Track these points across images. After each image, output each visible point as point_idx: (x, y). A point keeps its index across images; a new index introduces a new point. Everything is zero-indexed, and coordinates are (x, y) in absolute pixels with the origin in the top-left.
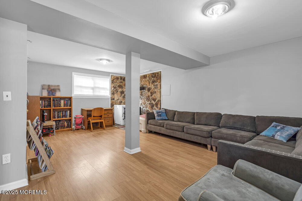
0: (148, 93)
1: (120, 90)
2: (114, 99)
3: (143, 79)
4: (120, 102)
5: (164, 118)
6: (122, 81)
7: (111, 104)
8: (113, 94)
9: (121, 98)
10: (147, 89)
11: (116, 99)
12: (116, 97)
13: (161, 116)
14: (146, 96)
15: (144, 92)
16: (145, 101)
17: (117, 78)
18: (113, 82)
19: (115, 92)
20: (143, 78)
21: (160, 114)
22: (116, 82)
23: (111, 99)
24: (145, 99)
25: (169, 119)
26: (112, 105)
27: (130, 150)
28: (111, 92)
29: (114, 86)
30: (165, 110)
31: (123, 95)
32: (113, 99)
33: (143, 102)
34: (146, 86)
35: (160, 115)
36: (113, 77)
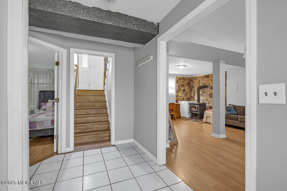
0: (211, 91)
1: (183, 88)
2: (178, 96)
3: (206, 79)
4: (182, 99)
5: (234, 113)
6: (184, 80)
7: (176, 100)
8: (177, 92)
9: (183, 95)
10: (210, 87)
11: (179, 96)
12: (180, 94)
13: (230, 111)
14: (208, 93)
15: (206, 90)
16: (207, 98)
17: (181, 79)
18: (177, 82)
19: (179, 90)
20: (206, 78)
21: (229, 109)
22: (180, 82)
23: (176, 96)
24: (208, 96)
25: (239, 113)
26: (177, 101)
27: (219, 135)
28: (176, 90)
29: (178, 86)
30: (233, 106)
31: (185, 93)
32: (177, 96)
33: (205, 98)
34: (209, 85)
35: (229, 110)
36: (177, 78)
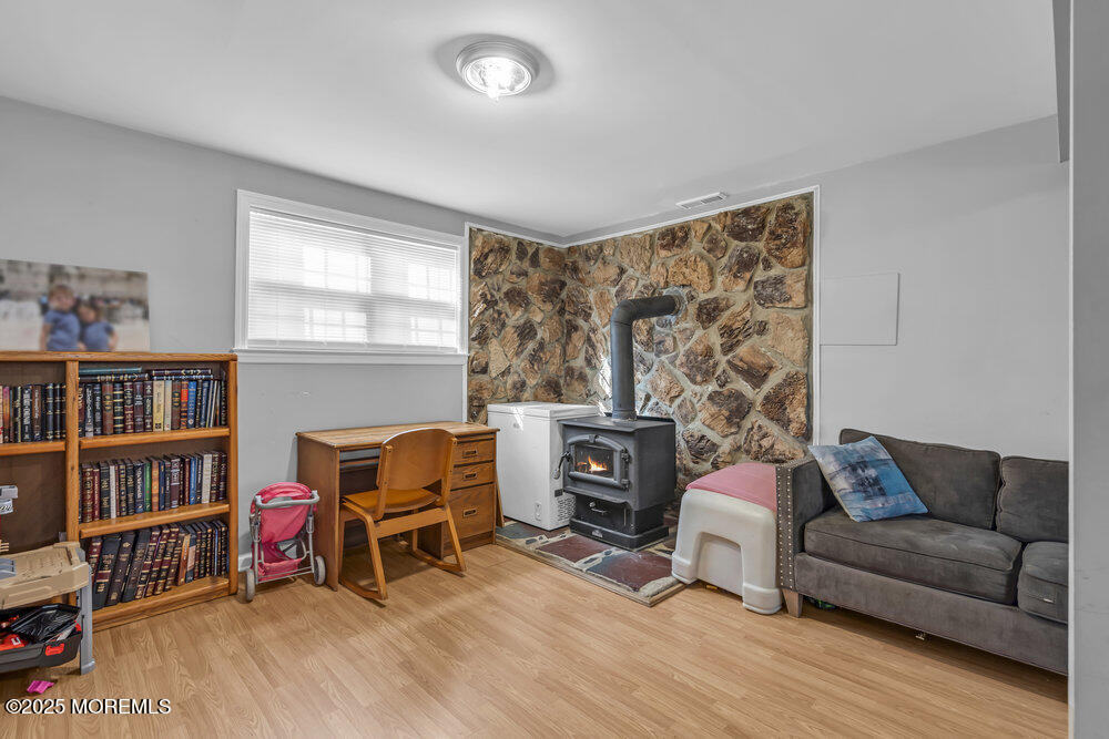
0: (699, 333)
1: (515, 317)
2: (484, 370)
3: (663, 253)
4: (514, 386)
5: (908, 509)
6: (526, 265)
7: (471, 399)
8: (480, 338)
9: (520, 364)
10: (692, 309)
11: (494, 370)
12: (499, 356)
13: (882, 492)
14: (682, 349)
15: (666, 330)
16: (674, 381)
17: (503, 249)
18: (478, 269)
19: (492, 329)
20: (663, 247)
21: (872, 472)
22: (496, 272)
23: (472, 371)
24: (679, 373)
25: (940, 503)
26: (477, 408)
28: (471, 328)
29: (483, 296)
30: (885, 442)
31: (531, 346)
32: (478, 369)
33: (663, 384)
34: (684, 292)
35: (876, 481)
36: (479, 243)
